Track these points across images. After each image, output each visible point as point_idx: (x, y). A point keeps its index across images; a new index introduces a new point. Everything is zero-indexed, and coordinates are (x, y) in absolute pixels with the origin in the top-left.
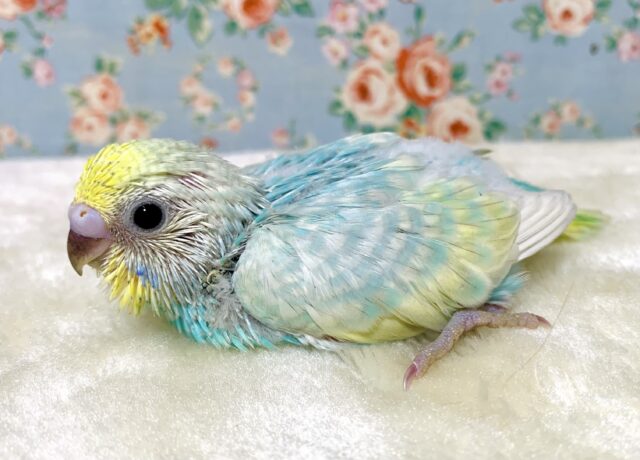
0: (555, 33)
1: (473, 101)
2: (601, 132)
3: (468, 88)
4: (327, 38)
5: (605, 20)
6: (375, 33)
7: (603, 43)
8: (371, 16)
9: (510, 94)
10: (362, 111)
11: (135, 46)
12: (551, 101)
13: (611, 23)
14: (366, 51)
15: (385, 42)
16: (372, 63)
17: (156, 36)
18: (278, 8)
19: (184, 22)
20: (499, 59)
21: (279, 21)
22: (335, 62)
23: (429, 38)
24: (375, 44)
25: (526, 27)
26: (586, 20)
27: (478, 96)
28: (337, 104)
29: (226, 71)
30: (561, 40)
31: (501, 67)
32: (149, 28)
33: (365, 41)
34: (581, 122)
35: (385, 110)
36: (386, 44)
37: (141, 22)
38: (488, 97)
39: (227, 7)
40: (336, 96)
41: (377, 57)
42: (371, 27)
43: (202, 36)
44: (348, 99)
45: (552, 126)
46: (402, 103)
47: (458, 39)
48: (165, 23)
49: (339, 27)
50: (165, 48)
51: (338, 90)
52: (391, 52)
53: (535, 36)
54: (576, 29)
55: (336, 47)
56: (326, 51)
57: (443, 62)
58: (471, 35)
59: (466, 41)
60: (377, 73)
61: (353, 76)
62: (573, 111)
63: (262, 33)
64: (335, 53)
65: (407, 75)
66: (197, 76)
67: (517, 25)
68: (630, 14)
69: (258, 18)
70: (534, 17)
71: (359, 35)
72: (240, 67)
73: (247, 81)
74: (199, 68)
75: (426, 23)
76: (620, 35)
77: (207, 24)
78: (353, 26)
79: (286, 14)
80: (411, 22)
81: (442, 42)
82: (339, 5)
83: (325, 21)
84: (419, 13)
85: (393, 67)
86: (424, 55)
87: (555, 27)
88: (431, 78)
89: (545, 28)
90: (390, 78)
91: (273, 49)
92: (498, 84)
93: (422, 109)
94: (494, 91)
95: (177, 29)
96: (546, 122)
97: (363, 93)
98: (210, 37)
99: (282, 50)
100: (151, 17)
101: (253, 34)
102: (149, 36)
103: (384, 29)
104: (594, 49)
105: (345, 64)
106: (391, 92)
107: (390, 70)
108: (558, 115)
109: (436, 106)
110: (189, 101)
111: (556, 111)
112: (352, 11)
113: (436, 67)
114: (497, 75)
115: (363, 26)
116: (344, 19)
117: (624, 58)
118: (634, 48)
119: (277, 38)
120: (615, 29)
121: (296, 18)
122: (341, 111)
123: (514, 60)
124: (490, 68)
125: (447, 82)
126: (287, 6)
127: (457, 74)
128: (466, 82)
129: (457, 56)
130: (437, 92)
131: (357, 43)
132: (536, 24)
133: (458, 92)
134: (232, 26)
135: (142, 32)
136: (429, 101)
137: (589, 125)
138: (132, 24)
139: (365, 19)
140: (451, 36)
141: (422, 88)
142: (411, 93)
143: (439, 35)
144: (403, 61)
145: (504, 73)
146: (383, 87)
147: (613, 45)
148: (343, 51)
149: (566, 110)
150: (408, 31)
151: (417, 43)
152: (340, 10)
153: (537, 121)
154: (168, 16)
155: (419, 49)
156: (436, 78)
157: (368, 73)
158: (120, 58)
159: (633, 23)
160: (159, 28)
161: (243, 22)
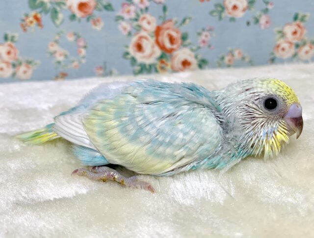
0: (230, 16)
1: (192, 50)
2: (252, 64)
3: (190, 44)
4: (120, 21)
5: (253, 10)
6: (144, 18)
7: (252, 21)
8: (141, 10)
9: (209, 46)
10: (139, 57)
11: (24, 28)
12: (229, 49)
13: (256, 11)
14: (140, 27)
15: (149, 23)
16: (143, 33)
17: (35, 22)
18: (96, 8)
19: (49, 14)
20: (203, 30)
21: (96, 13)
22: (125, 33)
23: (170, 21)
24: (144, 24)
25: (216, 14)
26: (244, 10)
27: (194, 48)
28: (127, 53)
29: (71, 39)
30: (233, 19)
31: (205, 33)
32: (31, 19)
33: (139, 23)
34: (243, 58)
35: (150, 55)
36: (149, 24)
37: (27, 16)
38: (199, 48)
39: (70, 7)
40: (126, 50)
41: (145, 30)
42: (142, 16)
43: (58, 22)
44: (132, 51)
45: (230, 61)
46: (158, 52)
47: (184, 21)
48: (39, 16)
49: (126, 16)
50: (39, 28)
51: (127, 47)
52: (152, 28)
53: (220, 18)
54: (239, 14)
55: (125, 25)
56: (120, 27)
57: (177, 32)
58: (190, 18)
59: (187, 21)
60: (146, 38)
61: (134, 39)
62: (239, 53)
63: (88, 20)
64: (125, 29)
65: (160, 39)
66: (56, 42)
67: (211, 13)
68: (264, 6)
69: (85, 12)
70: (220, 9)
71: (136, 20)
72: (78, 37)
73: (82, 44)
74: (57, 38)
75: (167, 13)
76: (260, 16)
77: (61, 16)
78: (133, 15)
79: (100, 10)
80: (162, 13)
81: (176, 22)
82: (126, 5)
83: (119, 13)
84: (165, 9)
85: (153, 34)
86: (168, 29)
87: (230, 13)
88: (172, 40)
89: (225, 14)
90: (152, 40)
91: (94, 27)
92: (204, 42)
93: (168, 54)
94: (202, 45)
95: (45, 18)
96: (227, 59)
97: (139, 47)
98: (62, 22)
99: (98, 28)
100: (33, 13)
101: (84, 20)
102: (31, 22)
103: (148, 17)
104: (248, 23)
105: (130, 34)
106: (153, 47)
107: (152, 37)
108: (233, 56)
109: (175, 53)
110: (53, 54)
111: (231, 53)
112: (132, 8)
113: (174, 34)
114: (203, 37)
115: (138, 15)
116: (129, 12)
117: (262, 27)
118: (267, 22)
119: (95, 23)
120: (258, 13)
121: (105, 12)
122: (129, 56)
123: (210, 30)
124: (199, 34)
125: (180, 41)
126: (100, 6)
127: (184, 38)
128: (188, 41)
129: (183, 29)
130: (175, 46)
131: (135, 23)
132: (221, 12)
133: (185, 46)
134: (73, 17)
135: (28, 21)
136: (171, 51)
137: (247, 60)
138: (23, 17)
139: (139, 12)
140: (180, 20)
141: (168, 45)
142: (162, 47)
143: (175, 19)
144: (158, 32)
145: (206, 36)
146: (149, 45)
147: (257, 21)
148: (129, 28)
149: (236, 53)
150: (160, 17)
151: (164, 23)
152: (127, 8)
153: (223, 58)
154: (41, 12)
155: (165, 26)
156: (174, 39)
157: (141, 38)
158: (17, 34)
159: (266, 11)
160: (36, 18)
161: (79, 14)
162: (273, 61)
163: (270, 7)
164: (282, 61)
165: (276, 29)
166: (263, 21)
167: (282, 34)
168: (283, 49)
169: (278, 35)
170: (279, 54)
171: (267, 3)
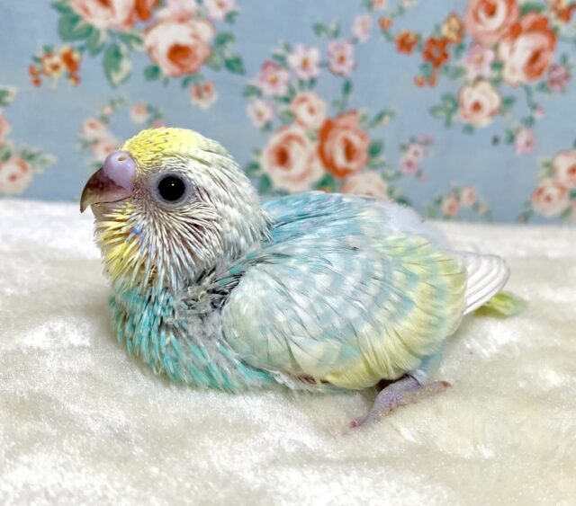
0: (465, 122)
1: (386, 178)
2: (491, 218)
3: (383, 165)
4: (254, 97)
5: (508, 116)
6: (303, 100)
7: (503, 137)
8: (301, 83)
9: (419, 174)
10: (278, 176)
12: (454, 184)
13: (512, 120)
14: (291, 117)
15: (312, 111)
16: (295, 130)
17: (64, 68)
18: (206, 61)
19: (100, 57)
20: (413, 140)
21: (206, 72)
22: (259, 124)
23: (354, 112)
24: (302, 111)
25: (442, 114)
26: (493, 114)
27: (390, 173)
28: (255, 166)
29: (140, 118)
30: (469, 129)
31: (414, 148)
32: (57, 59)
33: (292, 107)
34: (476, 206)
35: (303, 177)
37: (49, 52)
38: (399, 175)
39: (150, 50)
40: (253, 158)
41: (301, 123)
42: (299, 95)
43: (117, 78)
44: (266, 162)
45: (451, 208)
46: (319, 172)
47: (380, 117)
48: (76, 56)
49: (267, 90)
50: (71, 82)
51: (258, 152)
52: (316, 121)
53: (448, 124)
54: (482, 121)
55: (261, 109)
56: (250, 110)
57: (363, 137)
58: (392, 114)
59: (386, 119)
60: (300, 140)
61: (275, 140)
62: (471, 195)
63: (185, 83)
64: (260, 115)
65: (328, 146)
66: (104, 120)
67: (433, 110)
68: (527, 112)
69: (182, 67)
70: (450, 105)
71: (287, 100)
72: (155, 115)
74: (108, 110)
75: (351, 97)
76: (519, 130)
77: (126, 65)
78: (282, 90)
79: (216, 68)
80: (340, 96)
81: (364, 118)
82: (270, 68)
83: (254, 81)
84: (347, 88)
85: (315, 135)
86: (346, 128)
87: (466, 116)
88: (350, 152)
89: (458, 117)
90: (312, 146)
91: (194, 101)
92: (409, 164)
93: (337, 180)
94: (405, 170)
95: (90, 65)
96: (447, 203)
97: (283, 158)
98: (128, 77)
99: (204, 104)
100: (62, 48)
101: (176, 83)
102: (55, 67)
103: (313, 98)
104: (496, 141)
105: (268, 127)
106: (310, 160)
107: (312, 139)
108: (458, 199)
109: (351, 179)
110: (89, 145)
111: (456, 194)
112: (283, 75)
113: (356, 141)
114: (409, 156)
115: (292, 92)
116: (274, 82)
117: (519, 151)
118: (528, 144)
119: (200, 92)
120: (515, 124)
121: (225, 74)
122: (257, 173)
123: (427, 143)
124: (404, 148)
125: (364, 156)
126: (218, 60)
127: (374, 150)
128: (382, 158)
129: (375, 134)
130: (353, 165)
131: (283, 107)
132: (451, 112)
133: (373, 167)
134: (154, 72)
135: (48, 62)
136: (344, 173)
137: (483, 210)
138: (40, 53)
139: (295, 85)
140: (373, 114)
141: (340, 160)
142: (328, 163)
143: (363, 111)
144: (326, 131)
145: (416, 154)
146: (302, 156)
147: (512, 139)
148: (268, 115)
149: (465, 195)
150: (335, 103)
151: (341, 115)
152: (271, 74)
153: (439, 202)
154: (82, 49)
155: (343, 122)
156: (354, 151)
157: (290, 138)
159: (529, 122)
160: (68, 59)
161: (167, 68)
162: (526, 218)
163: (538, 116)
164: (543, 221)
165: (542, 159)
166: (522, 139)
167: (551, 169)
168: (548, 199)
169: (543, 171)
170: (539, 207)
171: (534, 107)
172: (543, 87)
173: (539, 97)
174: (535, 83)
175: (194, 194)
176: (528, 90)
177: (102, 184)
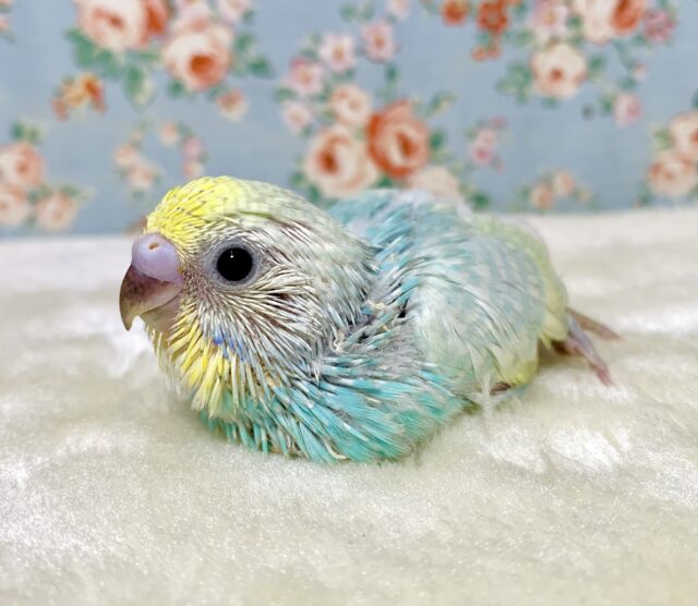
0: (543, 94)
1: (454, 172)
2: (597, 206)
3: (450, 158)
4: (287, 102)
5: (599, 81)
6: (343, 96)
7: (597, 106)
8: (337, 77)
9: (495, 164)
10: (327, 184)
11: (61, 110)
12: (541, 170)
13: (605, 85)
14: (332, 117)
15: (354, 106)
16: (339, 130)
17: (87, 99)
18: (231, 67)
19: (121, 81)
20: (481, 125)
21: (232, 82)
22: (296, 129)
23: (403, 103)
24: (343, 108)
25: (513, 90)
26: (578, 80)
27: (459, 166)
28: (299, 177)
29: (170, 139)
30: (551, 103)
31: (485, 134)
32: (78, 89)
33: (332, 105)
34: (575, 194)
35: (355, 182)
36: (355, 107)
37: (69, 82)
38: (470, 167)
39: (171, 68)
40: (297, 167)
41: (345, 123)
42: (338, 90)
43: (142, 98)
44: (312, 169)
45: (543, 200)
46: (373, 173)
47: (436, 103)
48: (100, 84)
49: (301, 89)
50: (96, 113)
51: (299, 159)
52: (360, 117)
53: (522, 99)
54: (567, 90)
55: (297, 112)
56: (285, 116)
57: (419, 126)
58: (450, 98)
59: (445, 105)
60: (345, 141)
61: (317, 144)
62: (566, 182)
63: (212, 96)
64: (296, 118)
65: (380, 143)
66: (136, 145)
67: (500, 86)
68: (623, 72)
69: (209, 79)
70: (519, 77)
71: (323, 98)
72: (185, 133)
73: (194, 150)
74: (137, 136)
75: (399, 85)
76: (615, 96)
77: (149, 85)
78: (317, 87)
79: (240, 74)
80: (383, 84)
81: (418, 106)
82: (301, 65)
83: (285, 82)
84: (391, 74)
85: (362, 134)
86: (398, 120)
87: (543, 88)
88: (406, 147)
89: (536, 90)
90: (360, 147)
91: (224, 114)
92: (482, 153)
94: (477, 161)
95: (112, 90)
96: (536, 195)
97: (329, 163)
98: (152, 100)
99: (236, 114)
100: (82, 77)
101: (201, 97)
102: (79, 99)
103: (353, 91)
104: (587, 112)
105: (308, 131)
106: (361, 162)
107: (359, 138)
108: (550, 187)
110: (125, 173)
111: (547, 182)
112: (316, 71)
113: (413, 134)
114: (479, 143)
115: (328, 89)
116: (307, 80)
117: (621, 122)
118: (632, 112)
119: (230, 101)
120: (609, 88)
121: (252, 80)
122: (303, 185)
123: (499, 125)
124: (471, 135)
125: (423, 150)
126: (241, 66)
127: (436, 142)
128: (446, 150)
129: (436, 121)
130: (413, 162)
131: (321, 107)
132: (522, 86)
133: (438, 162)
134: (176, 88)
135: (71, 94)
136: (403, 172)
137: (585, 197)
138: (60, 85)
139: (331, 81)
140: (426, 100)
141: (396, 157)
142: (383, 162)
143: (414, 98)
144: (374, 127)
145: (488, 139)
146: (351, 157)
147: (608, 107)
148: (306, 117)
149: (559, 181)
150: (379, 93)
151: (389, 107)
152: (303, 72)
153: (526, 193)
154: (104, 75)
155: (393, 114)
156: (412, 146)
157: (334, 141)
158: (44, 123)
159: (629, 84)
160: (92, 89)
161: (191, 82)
162: (646, 201)
163: (639, 76)
164: (668, 203)
166: (623, 105)
167: (668, 139)
168: (670, 176)
169: (657, 143)
170: (660, 186)
171: (632, 65)
172: (640, 40)
173: (637, 53)
174: (628, 36)
175: (265, 260)
176: (619, 46)
177: (141, 286)
